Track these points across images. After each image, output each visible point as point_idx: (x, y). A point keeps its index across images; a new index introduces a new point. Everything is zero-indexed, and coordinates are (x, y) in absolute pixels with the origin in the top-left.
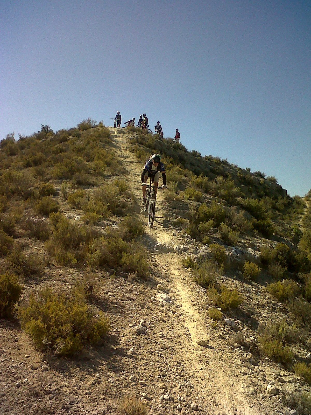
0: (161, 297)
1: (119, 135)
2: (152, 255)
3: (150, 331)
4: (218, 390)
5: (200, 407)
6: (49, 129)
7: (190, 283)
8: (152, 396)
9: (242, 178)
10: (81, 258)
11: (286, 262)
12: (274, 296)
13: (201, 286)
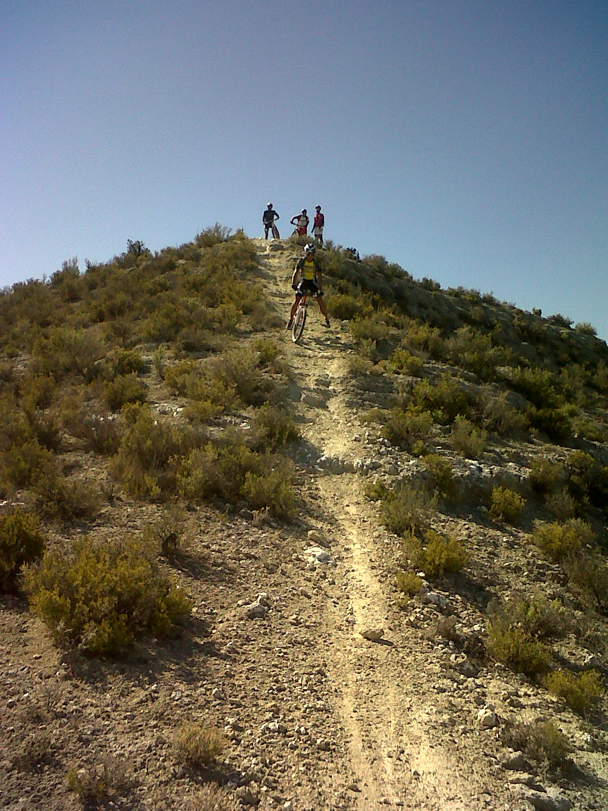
0: (312, 553)
1: (275, 253)
2: (311, 478)
3: (274, 614)
4: (378, 717)
5: (334, 744)
6: (142, 248)
7: (374, 528)
8: (247, 724)
9: (523, 329)
10: (169, 486)
11: (588, 488)
12: (545, 552)
13: (395, 534)
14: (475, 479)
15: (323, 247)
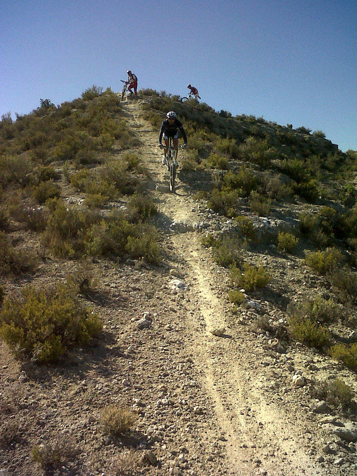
0: (174, 283)
1: (131, 101)
2: (167, 236)
4: (230, 387)
5: (205, 409)
6: (49, 103)
7: (210, 264)
8: (147, 402)
9: (283, 137)
10: (80, 249)
11: (333, 228)
12: (314, 269)
13: (223, 267)
14: (267, 229)
15: (160, 95)
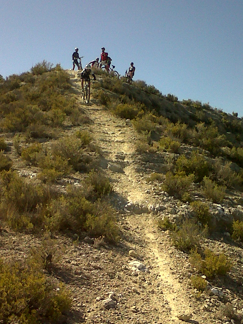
0: (134, 265)
3: (121, 305)
7: (168, 247)
9: (228, 124)
10: (38, 223)
13: (182, 251)
14: (221, 216)
